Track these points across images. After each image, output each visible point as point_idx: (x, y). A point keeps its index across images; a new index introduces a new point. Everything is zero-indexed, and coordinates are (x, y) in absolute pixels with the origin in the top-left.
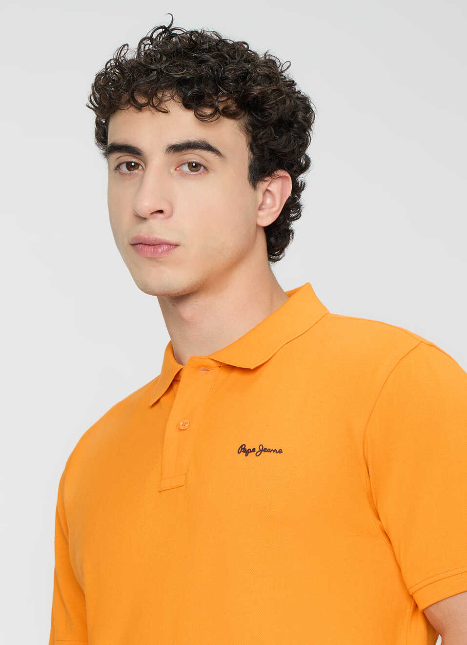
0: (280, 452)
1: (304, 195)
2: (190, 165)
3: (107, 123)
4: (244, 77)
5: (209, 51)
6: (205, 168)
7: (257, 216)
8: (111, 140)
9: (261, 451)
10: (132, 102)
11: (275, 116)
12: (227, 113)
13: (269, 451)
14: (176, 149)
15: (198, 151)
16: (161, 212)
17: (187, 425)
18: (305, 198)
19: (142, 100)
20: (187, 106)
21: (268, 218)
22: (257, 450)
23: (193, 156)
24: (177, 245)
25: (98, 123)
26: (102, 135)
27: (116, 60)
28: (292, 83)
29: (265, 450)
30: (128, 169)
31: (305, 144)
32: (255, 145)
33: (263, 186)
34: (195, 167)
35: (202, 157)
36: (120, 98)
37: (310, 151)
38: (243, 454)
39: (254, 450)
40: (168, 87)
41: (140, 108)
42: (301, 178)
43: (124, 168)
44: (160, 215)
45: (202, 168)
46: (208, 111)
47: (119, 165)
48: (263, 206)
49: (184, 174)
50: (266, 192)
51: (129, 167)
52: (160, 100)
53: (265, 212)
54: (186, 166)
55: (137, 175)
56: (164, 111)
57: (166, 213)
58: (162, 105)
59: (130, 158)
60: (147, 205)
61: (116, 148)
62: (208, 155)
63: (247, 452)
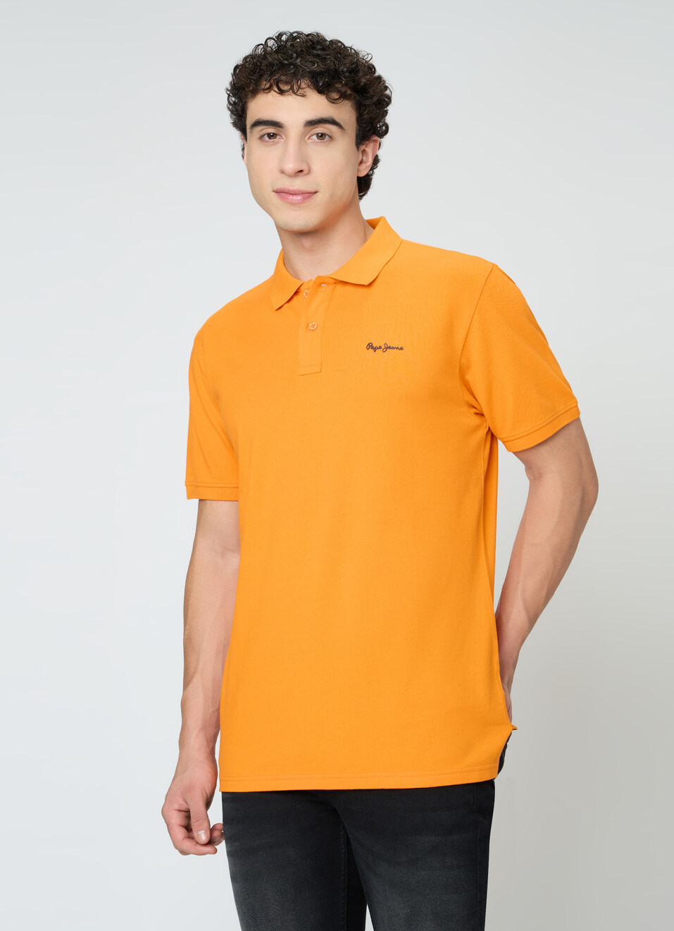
0: (402, 349)
2: (317, 134)
6: (330, 137)
7: (358, 170)
9: (387, 348)
10: (276, 89)
12: (344, 96)
13: (393, 348)
14: (312, 123)
15: (326, 126)
16: (301, 171)
17: (316, 327)
19: (282, 87)
20: (320, 92)
21: (363, 171)
22: (383, 347)
23: (320, 129)
24: (316, 192)
29: (389, 348)
30: (270, 138)
32: (360, 120)
33: (362, 147)
34: (321, 136)
35: (328, 129)
36: (261, 84)
38: (371, 351)
39: (380, 348)
43: (266, 138)
44: (301, 174)
45: (327, 137)
46: (335, 96)
47: (261, 137)
48: (361, 163)
49: (314, 143)
50: (364, 151)
51: (271, 136)
52: (299, 88)
53: (363, 166)
54: (315, 137)
55: (278, 143)
56: (303, 96)
57: (305, 172)
58: (300, 91)
59: (271, 130)
60: (291, 166)
61: (258, 123)
62: (333, 129)
63: (375, 349)
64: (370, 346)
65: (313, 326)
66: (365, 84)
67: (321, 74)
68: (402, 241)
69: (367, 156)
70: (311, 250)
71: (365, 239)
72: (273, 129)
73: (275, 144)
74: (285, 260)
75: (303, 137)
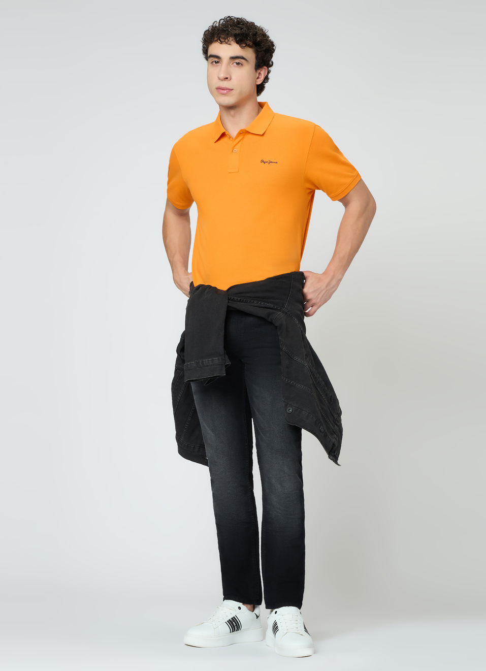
0: (277, 163)
1: (269, 74)
3: (208, 47)
4: (255, 35)
5: (243, 24)
6: (242, 64)
7: (256, 81)
8: (209, 54)
9: (270, 162)
10: (219, 41)
11: (264, 49)
12: (250, 46)
13: (273, 162)
14: (233, 58)
15: (240, 60)
16: (227, 78)
18: (270, 76)
19: (222, 40)
20: (237, 43)
21: (259, 82)
23: (237, 61)
24: (233, 90)
25: (204, 47)
26: (205, 51)
27: (212, 26)
28: (268, 37)
31: (271, 56)
32: (257, 57)
33: (259, 71)
34: (238, 64)
36: (214, 39)
37: (273, 59)
38: (263, 163)
39: (267, 162)
40: (231, 36)
41: (221, 43)
42: (270, 69)
43: (214, 63)
44: (227, 80)
45: (240, 64)
46: (244, 45)
47: (212, 62)
48: (258, 78)
49: (234, 66)
50: (260, 73)
51: (216, 62)
52: (229, 41)
53: (259, 80)
54: (235, 64)
55: (219, 65)
56: (230, 44)
57: (229, 79)
58: (229, 42)
59: (217, 60)
60: (222, 76)
61: (212, 56)
62: (243, 61)
63: (265, 163)
64: (262, 161)
65: (235, 151)
66: (259, 41)
67: (239, 35)
68: (275, 114)
69: (261, 76)
70: (233, 116)
71: (258, 112)
72: (216, 60)
73: (218, 66)
74: (220, 117)
75: (229, 63)
